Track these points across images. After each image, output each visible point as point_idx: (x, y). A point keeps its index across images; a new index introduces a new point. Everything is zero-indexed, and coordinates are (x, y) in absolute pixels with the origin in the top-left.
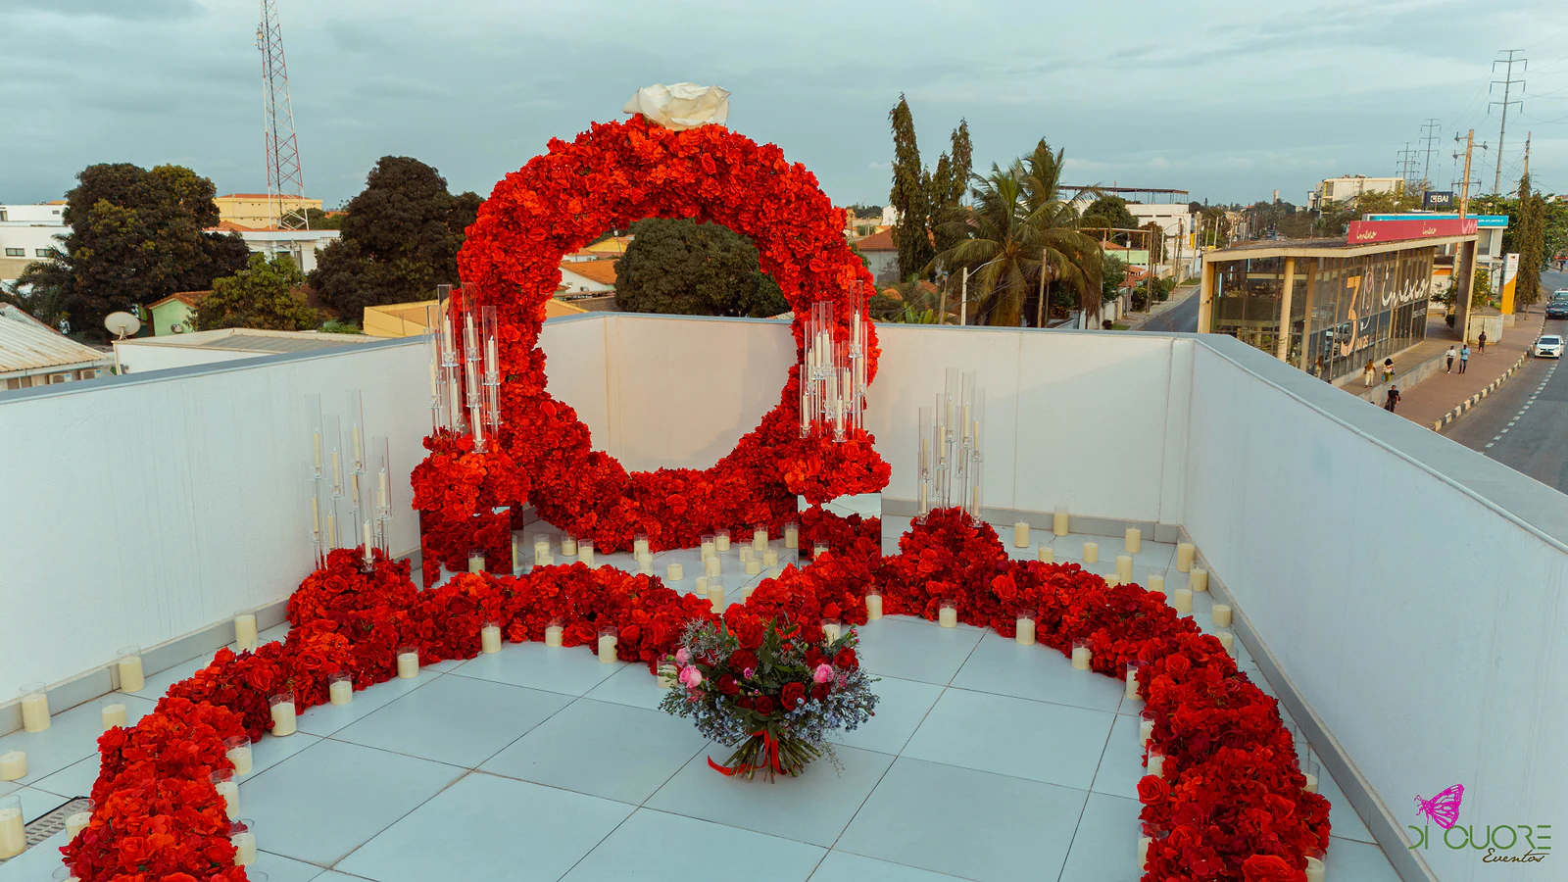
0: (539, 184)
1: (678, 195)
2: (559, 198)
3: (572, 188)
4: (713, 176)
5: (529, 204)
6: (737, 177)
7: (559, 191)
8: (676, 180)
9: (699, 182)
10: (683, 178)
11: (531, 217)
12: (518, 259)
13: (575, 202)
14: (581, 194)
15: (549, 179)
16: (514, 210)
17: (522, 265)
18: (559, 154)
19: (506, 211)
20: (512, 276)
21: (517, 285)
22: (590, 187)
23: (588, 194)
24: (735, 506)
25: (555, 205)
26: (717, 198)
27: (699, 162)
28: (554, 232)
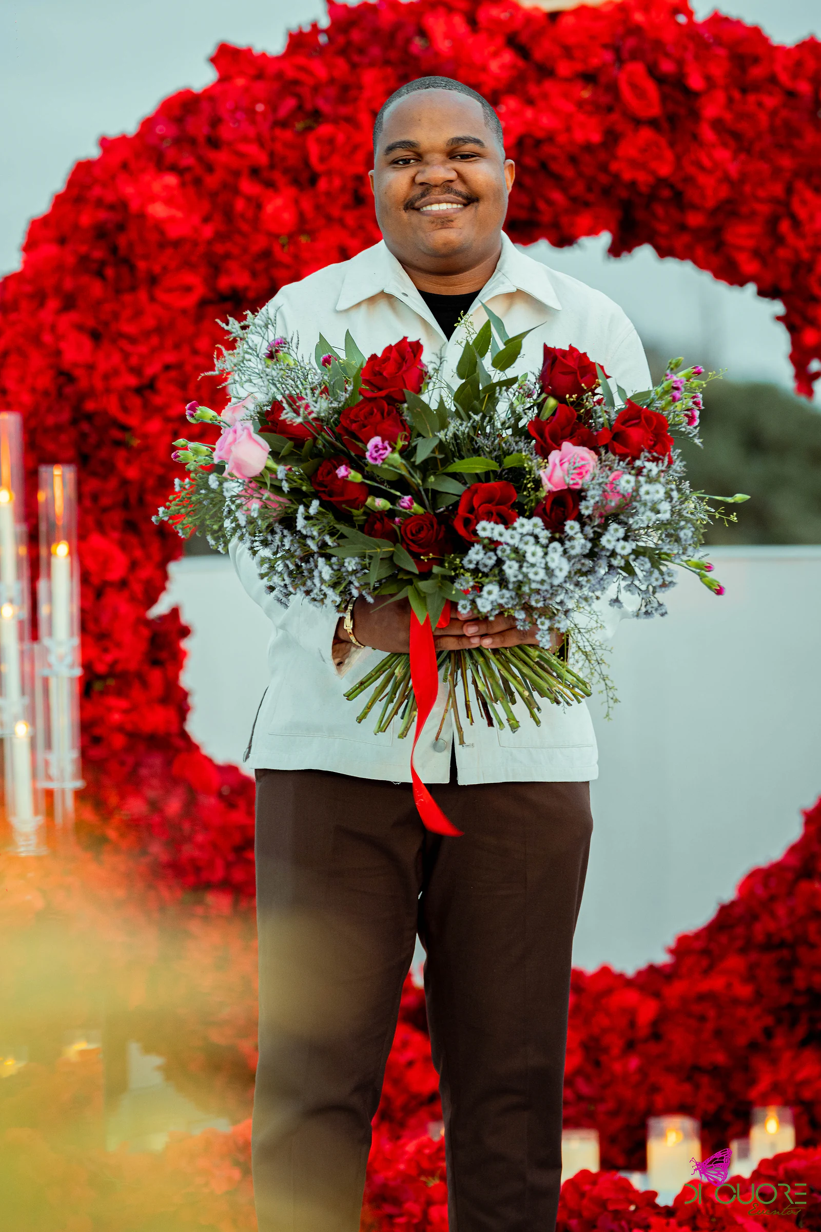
0: (187, 160)
1: (557, 179)
2: (236, 191)
3: (272, 166)
4: (653, 123)
5: (159, 210)
6: (718, 124)
7: (237, 174)
8: (550, 139)
9: (612, 138)
10: (568, 129)
11: (163, 244)
12: (126, 356)
13: (279, 202)
14: (296, 182)
15: (214, 143)
16: (121, 227)
17: (137, 371)
18: (240, 82)
19: (101, 233)
20: (112, 406)
21: (125, 428)
22: (322, 159)
23: (313, 180)
24: (720, 1058)
25: (228, 215)
26: (662, 182)
27: (613, 88)
28: (224, 283)
